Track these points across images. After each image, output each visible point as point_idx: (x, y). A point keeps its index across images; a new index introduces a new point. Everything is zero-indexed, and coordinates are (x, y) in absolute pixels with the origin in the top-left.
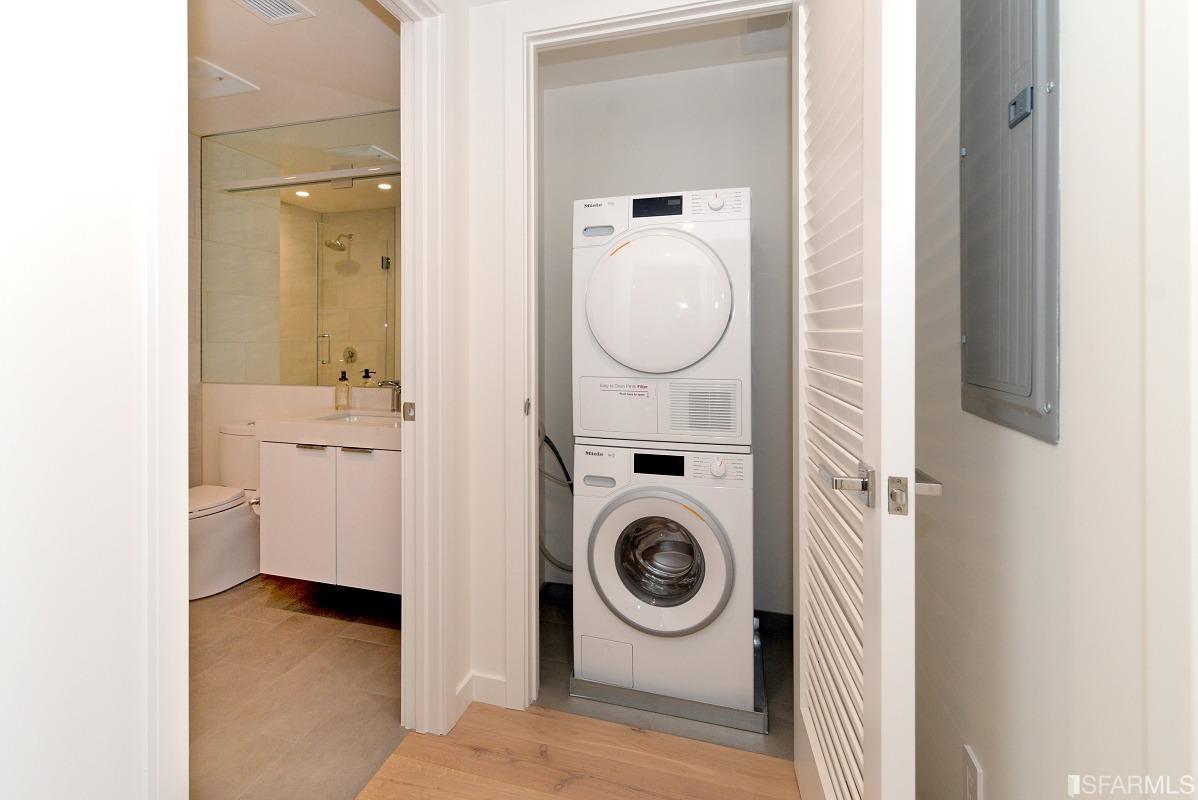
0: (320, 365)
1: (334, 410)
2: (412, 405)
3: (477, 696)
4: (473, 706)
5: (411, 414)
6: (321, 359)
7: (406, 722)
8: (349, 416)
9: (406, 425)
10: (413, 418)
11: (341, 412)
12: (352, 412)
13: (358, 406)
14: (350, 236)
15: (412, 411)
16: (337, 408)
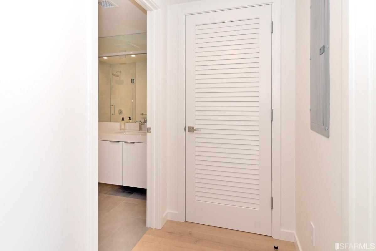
0: (112, 115)
1: (120, 130)
2: (150, 128)
3: (169, 218)
4: (168, 221)
5: (150, 131)
6: (112, 113)
7: (148, 225)
8: (125, 132)
9: (148, 134)
10: (150, 132)
11: (122, 131)
12: (126, 131)
13: (127, 129)
14: (121, 72)
15: (150, 130)
16: (121, 129)
